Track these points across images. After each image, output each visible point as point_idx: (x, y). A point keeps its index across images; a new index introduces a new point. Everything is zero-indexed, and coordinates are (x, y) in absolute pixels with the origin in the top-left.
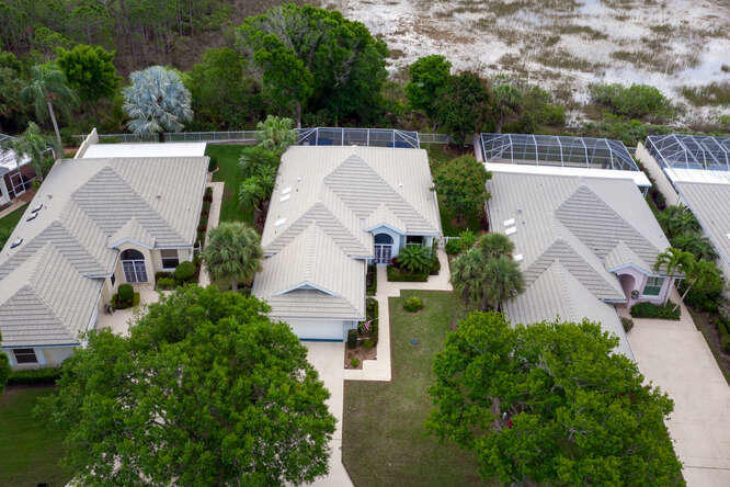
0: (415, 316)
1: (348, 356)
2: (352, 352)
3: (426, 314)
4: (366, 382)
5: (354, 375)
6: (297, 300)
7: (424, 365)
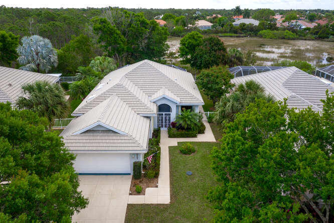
0: (190, 157)
1: (134, 185)
2: (138, 181)
3: (197, 156)
4: (147, 205)
5: (137, 200)
6: (91, 138)
7: (198, 190)
